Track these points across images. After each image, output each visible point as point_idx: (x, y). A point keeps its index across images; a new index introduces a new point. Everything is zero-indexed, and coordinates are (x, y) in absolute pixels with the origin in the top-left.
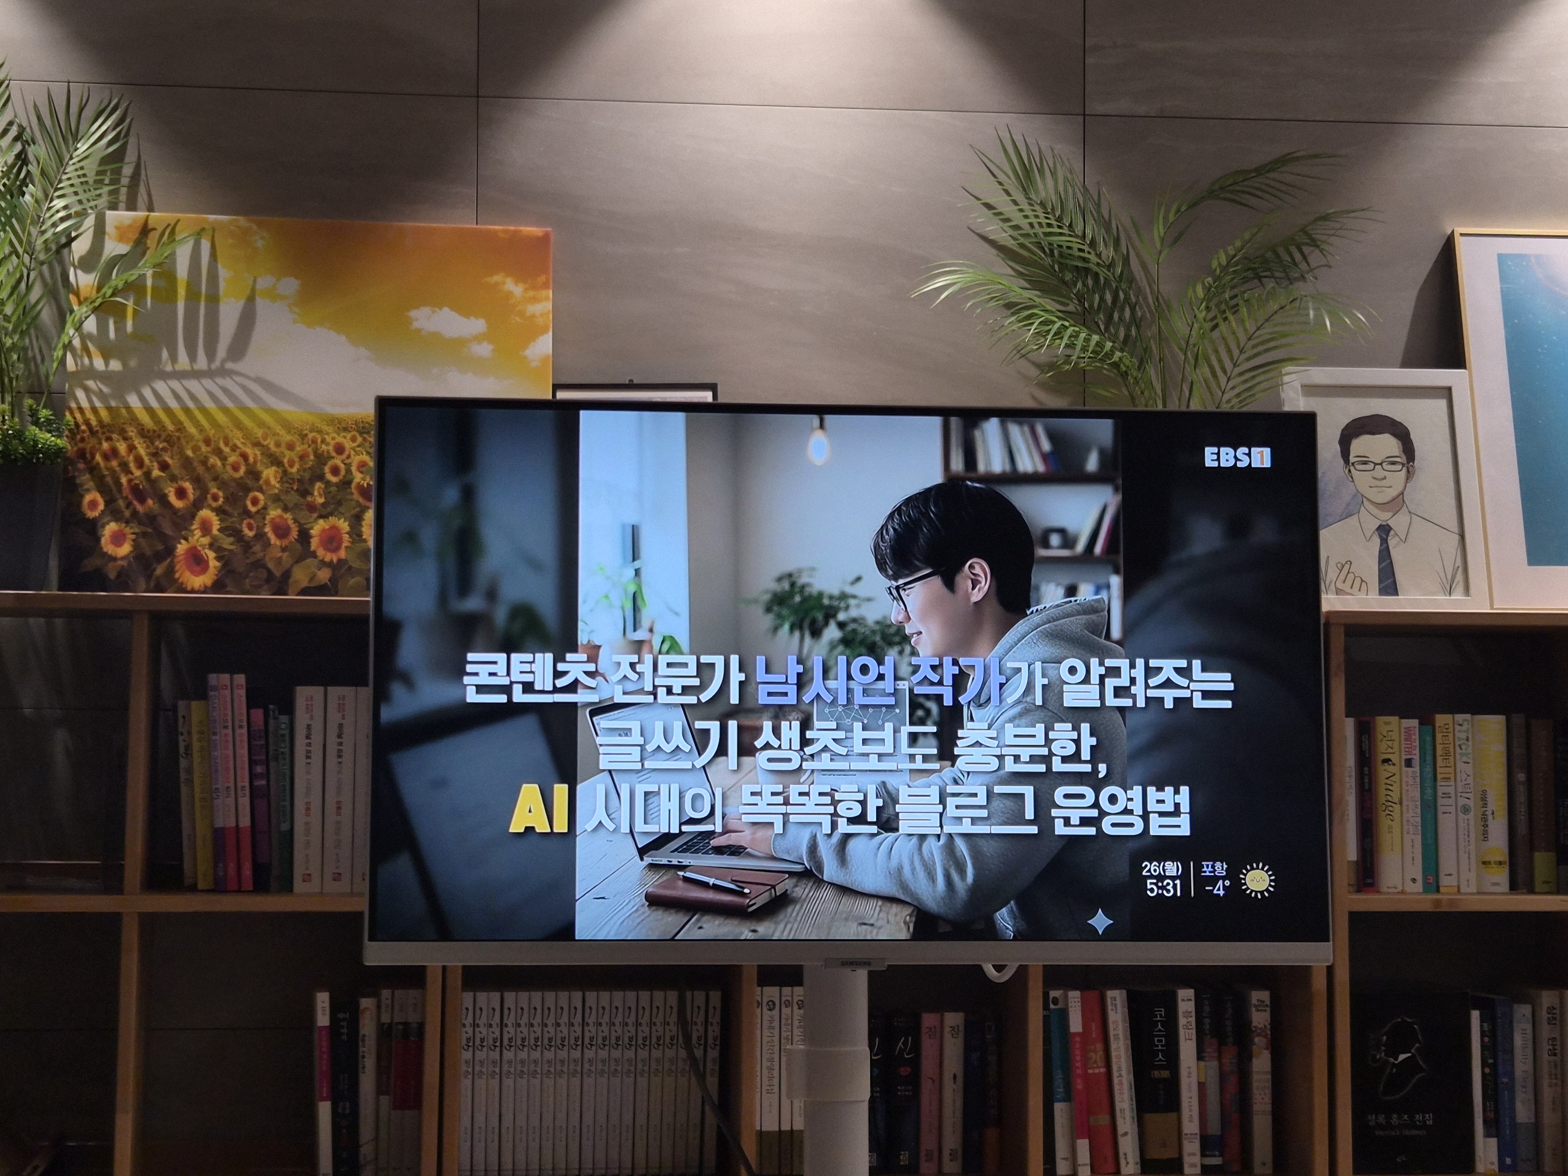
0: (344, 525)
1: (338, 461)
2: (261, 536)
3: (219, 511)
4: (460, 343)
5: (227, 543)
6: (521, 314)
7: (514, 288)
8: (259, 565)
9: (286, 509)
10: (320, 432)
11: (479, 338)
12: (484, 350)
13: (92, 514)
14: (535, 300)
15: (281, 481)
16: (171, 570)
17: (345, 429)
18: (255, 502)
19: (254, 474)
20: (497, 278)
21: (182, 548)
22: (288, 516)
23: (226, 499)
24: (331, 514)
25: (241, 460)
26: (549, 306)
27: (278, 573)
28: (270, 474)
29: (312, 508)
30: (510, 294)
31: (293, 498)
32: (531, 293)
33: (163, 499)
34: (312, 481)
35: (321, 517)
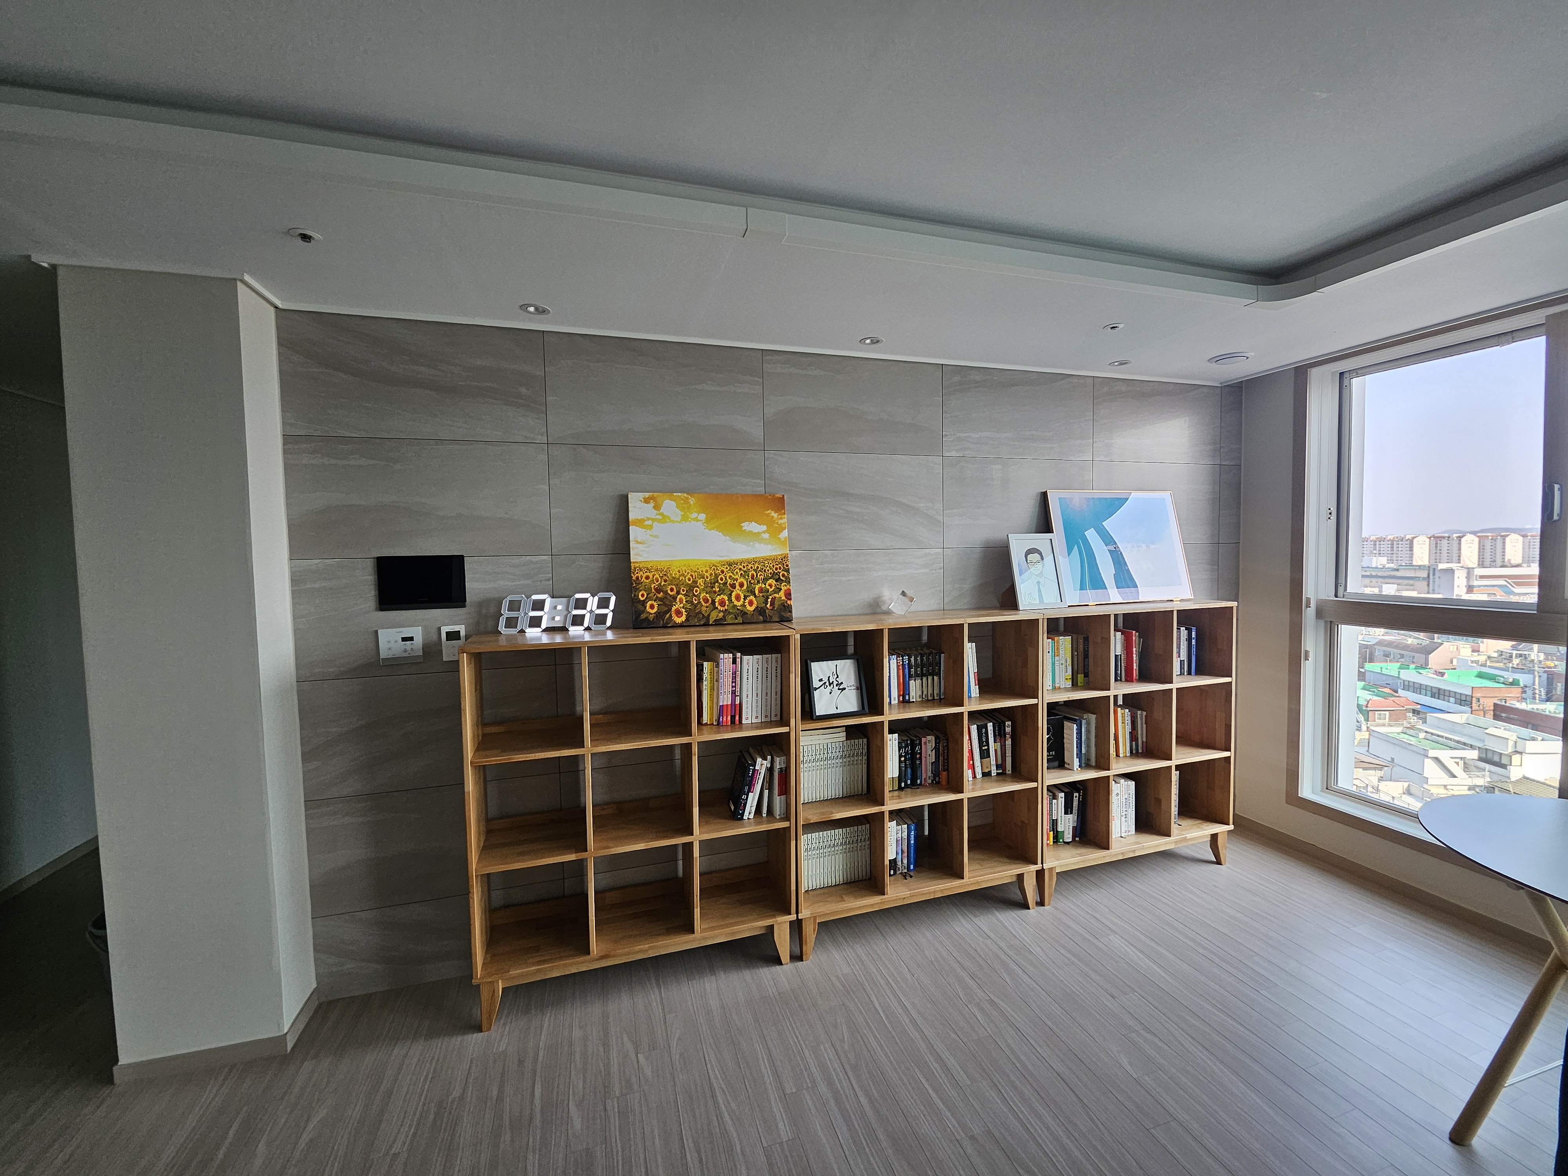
0: (726, 598)
1: (722, 576)
2: (699, 602)
3: (685, 595)
4: (759, 533)
5: (688, 606)
6: (778, 523)
7: (775, 515)
8: (700, 612)
9: (707, 593)
10: (716, 566)
11: (764, 532)
12: (766, 536)
13: (642, 599)
14: (781, 518)
15: (704, 584)
16: (671, 616)
17: (724, 565)
18: (696, 592)
19: (695, 582)
20: (769, 512)
21: (674, 608)
22: (708, 595)
23: (687, 591)
24: (722, 594)
25: (691, 577)
26: (786, 520)
27: (706, 615)
28: (700, 581)
29: (715, 592)
30: (773, 517)
31: (709, 589)
32: (780, 516)
33: (666, 593)
34: (714, 583)
35: (718, 595)
